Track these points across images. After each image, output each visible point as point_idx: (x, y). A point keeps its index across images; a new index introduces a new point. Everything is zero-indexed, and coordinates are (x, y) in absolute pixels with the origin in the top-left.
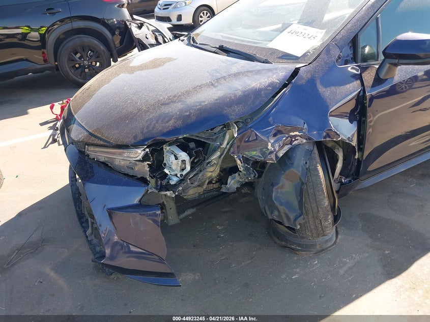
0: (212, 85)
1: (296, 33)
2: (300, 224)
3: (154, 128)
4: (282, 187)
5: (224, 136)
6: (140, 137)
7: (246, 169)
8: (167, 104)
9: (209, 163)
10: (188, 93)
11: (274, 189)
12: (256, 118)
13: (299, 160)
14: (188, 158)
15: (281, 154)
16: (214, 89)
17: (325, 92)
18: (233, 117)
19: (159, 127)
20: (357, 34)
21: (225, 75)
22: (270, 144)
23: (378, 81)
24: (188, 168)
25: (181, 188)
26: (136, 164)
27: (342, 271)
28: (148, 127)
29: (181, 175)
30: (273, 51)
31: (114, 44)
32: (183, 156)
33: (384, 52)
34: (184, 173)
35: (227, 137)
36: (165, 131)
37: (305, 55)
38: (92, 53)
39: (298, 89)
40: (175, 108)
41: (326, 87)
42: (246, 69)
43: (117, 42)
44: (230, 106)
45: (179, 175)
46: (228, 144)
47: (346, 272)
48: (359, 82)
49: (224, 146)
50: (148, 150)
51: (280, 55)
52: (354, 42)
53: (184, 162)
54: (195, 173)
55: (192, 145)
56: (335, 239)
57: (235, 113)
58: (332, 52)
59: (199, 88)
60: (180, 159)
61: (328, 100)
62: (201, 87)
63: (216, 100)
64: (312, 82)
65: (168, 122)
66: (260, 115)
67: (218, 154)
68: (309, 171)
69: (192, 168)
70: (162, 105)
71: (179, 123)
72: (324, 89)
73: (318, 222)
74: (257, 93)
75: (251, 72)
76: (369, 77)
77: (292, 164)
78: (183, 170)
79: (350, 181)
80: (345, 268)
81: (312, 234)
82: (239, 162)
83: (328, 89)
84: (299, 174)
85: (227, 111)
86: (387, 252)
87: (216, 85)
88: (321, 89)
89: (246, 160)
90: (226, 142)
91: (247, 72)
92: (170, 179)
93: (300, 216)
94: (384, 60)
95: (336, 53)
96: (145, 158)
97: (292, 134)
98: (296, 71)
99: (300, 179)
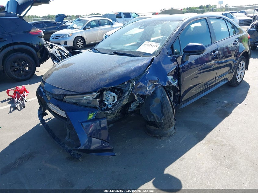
0: (119, 66)
1: (148, 45)
2: (163, 120)
3: (100, 84)
4: (154, 105)
5: (130, 85)
6: (95, 88)
7: (139, 99)
8: (102, 75)
9: (124, 97)
10: (110, 70)
11: (151, 107)
12: (141, 77)
13: (159, 93)
14: (116, 95)
15: (152, 92)
16: (121, 68)
17: (165, 67)
18: (132, 77)
19: (102, 83)
20: (173, 44)
21: (123, 62)
22: (147, 88)
23: (183, 62)
24: (116, 100)
25: (114, 109)
26: (92, 101)
27: (181, 142)
28: (97, 84)
29: (113, 104)
30: (140, 53)
31: (38, 57)
32: (114, 94)
33: (183, 51)
34: (114, 102)
35: (131, 86)
36: (106, 84)
37: (154, 53)
38: (25, 62)
39: (154, 66)
40: (107, 76)
41: (164, 64)
42: (131, 60)
43: (39, 56)
44: (131, 73)
45: (112, 104)
46: (131, 89)
47: (182, 142)
48: (176, 62)
49: (130, 89)
50: (98, 93)
51: (143, 54)
52: (172, 48)
53: (114, 97)
54: (119, 101)
55: (116, 90)
56: (174, 131)
57: (133, 76)
58: (165, 51)
59: (114, 68)
60: (113, 96)
61: (166, 70)
62: (115, 67)
63: (124, 71)
64: (159, 63)
65: (106, 81)
66: (142, 76)
67: (128, 93)
68: (163, 98)
69: (118, 100)
70: (100, 75)
71: (111, 81)
72: (164, 66)
73: (169, 119)
74: (140, 68)
75: (134, 60)
76: (179, 60)
77: (157, 95)
78: (113, 101)
79: (177, 105)
80: (182, 141)
81: (167, 125)
82: (136, 96)
83: (166, 65)
84: (160, 99)
85: (130, 75)
86: (196, 133)
87: (121, 66)
88: (163, 66)
89: (138, 95)
90: (130, 88)
91: (133, 60)
92: (108, 106)
93: (163, 116)
94: (184, 54)
95: (166, 51)
96: (97, 97)
97: (155, 83)
98: (153, 59)
99: (160, 101)
